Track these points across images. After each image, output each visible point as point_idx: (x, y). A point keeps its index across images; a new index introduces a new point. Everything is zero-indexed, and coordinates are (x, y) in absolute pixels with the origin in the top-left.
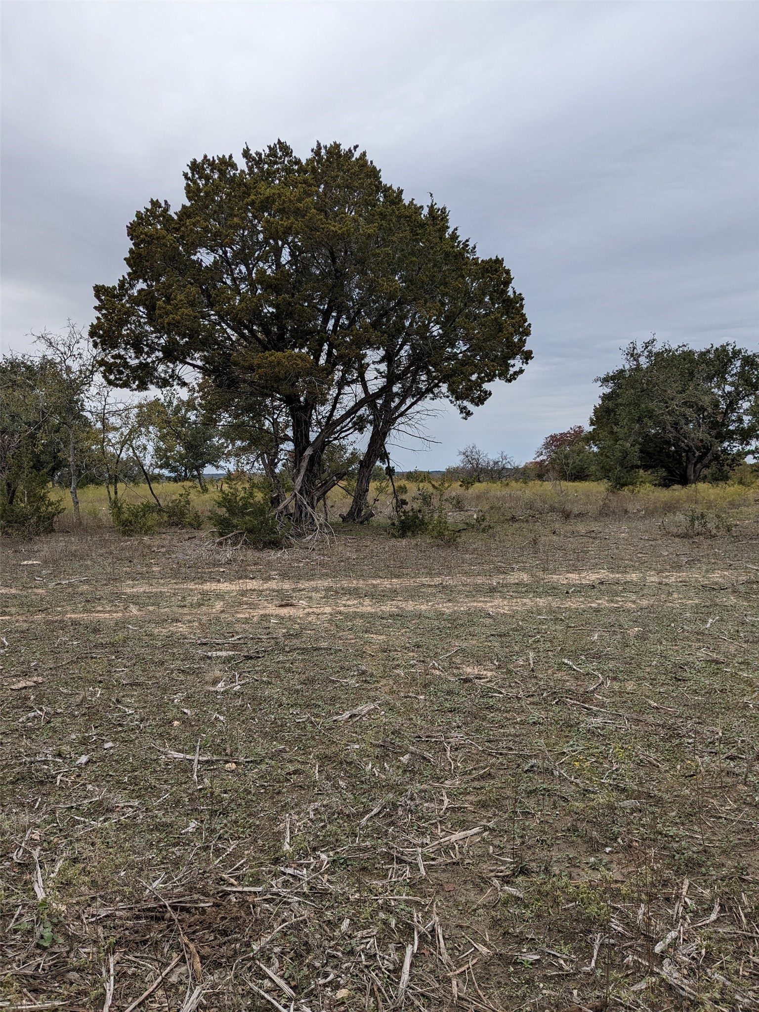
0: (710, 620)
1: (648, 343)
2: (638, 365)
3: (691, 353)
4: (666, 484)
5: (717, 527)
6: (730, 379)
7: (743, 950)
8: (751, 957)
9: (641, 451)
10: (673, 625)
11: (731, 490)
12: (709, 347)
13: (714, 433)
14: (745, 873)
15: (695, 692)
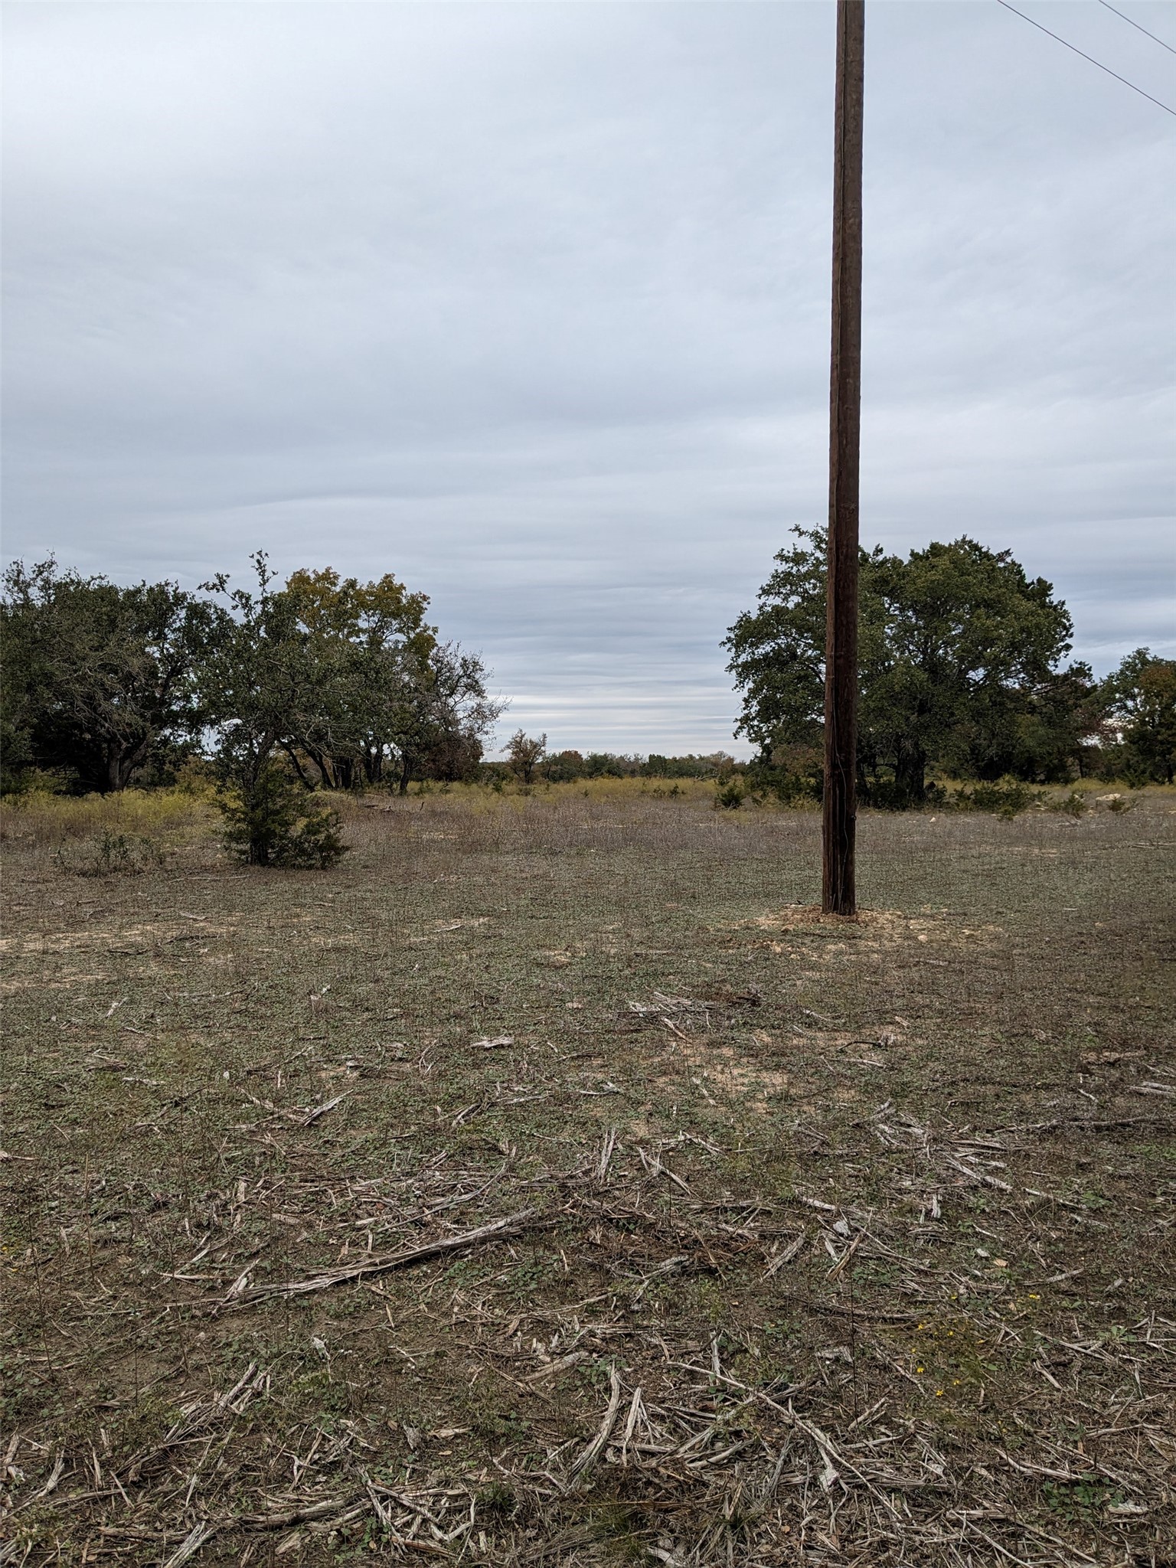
0: (114, 1004)
1: (43, 566)
2: (27, 599)
3: (112, 590)
4: (77, 790)
5: (145, 858)
6: (171, 636)
7: (93, 1521)
8: (102, 1528)
9: (34, 738)
10: (54, 1018)
11: (169, 800)
12: (140, 584)
13: (148, 714)
14: (109, 1396)
15: (75, 1122)
